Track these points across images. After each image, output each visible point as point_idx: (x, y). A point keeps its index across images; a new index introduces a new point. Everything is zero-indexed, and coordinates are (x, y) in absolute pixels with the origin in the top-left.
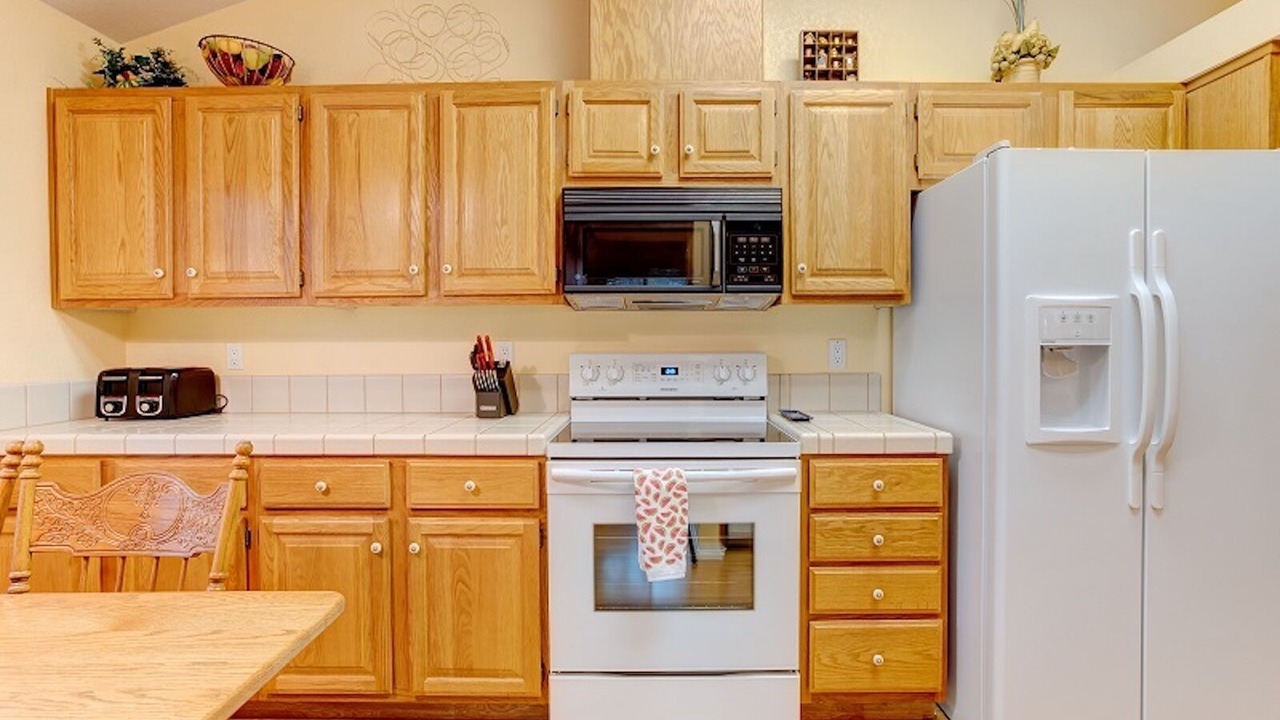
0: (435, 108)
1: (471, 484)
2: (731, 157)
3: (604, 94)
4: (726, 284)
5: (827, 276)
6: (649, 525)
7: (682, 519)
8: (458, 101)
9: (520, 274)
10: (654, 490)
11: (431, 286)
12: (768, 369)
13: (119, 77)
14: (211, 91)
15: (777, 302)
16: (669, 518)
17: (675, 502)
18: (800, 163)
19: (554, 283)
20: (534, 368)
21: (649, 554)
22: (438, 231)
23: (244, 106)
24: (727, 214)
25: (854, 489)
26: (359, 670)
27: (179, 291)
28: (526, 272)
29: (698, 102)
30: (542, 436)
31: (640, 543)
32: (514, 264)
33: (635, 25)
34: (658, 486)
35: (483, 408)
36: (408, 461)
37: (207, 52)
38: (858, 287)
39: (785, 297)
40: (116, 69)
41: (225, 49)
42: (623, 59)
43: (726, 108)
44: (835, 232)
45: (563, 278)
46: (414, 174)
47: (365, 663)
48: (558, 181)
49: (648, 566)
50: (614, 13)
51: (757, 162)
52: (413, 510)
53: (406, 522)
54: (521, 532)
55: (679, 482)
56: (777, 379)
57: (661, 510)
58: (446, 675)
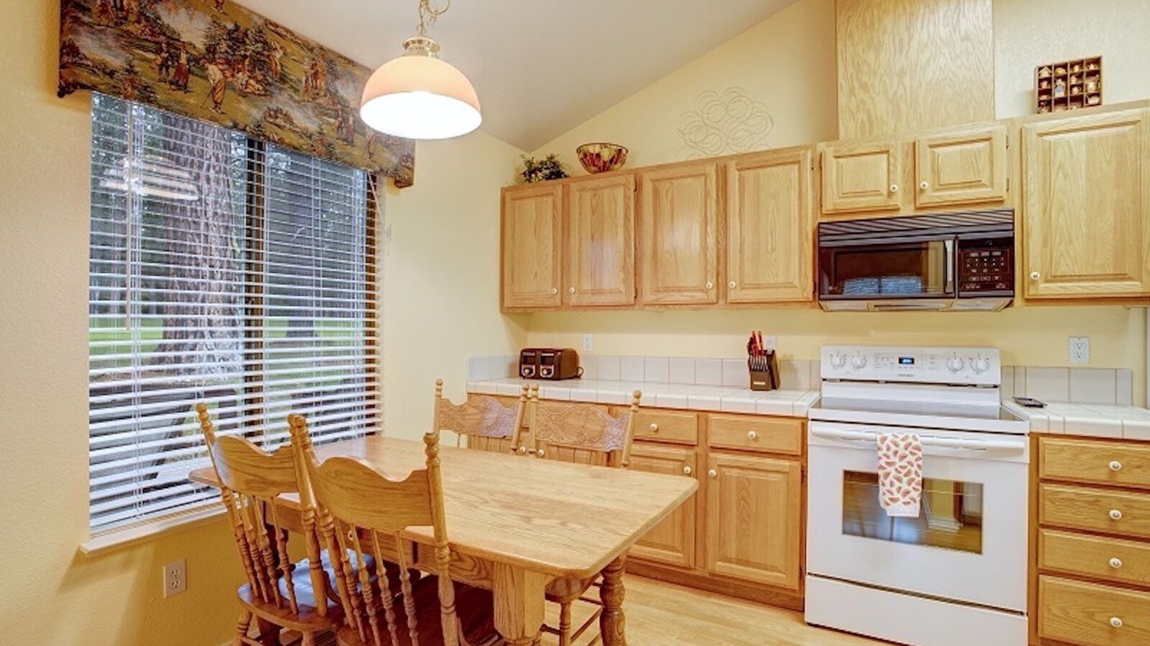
0: (723, 173)
1: (752, 433)
2: (962, 188)
3: (850, 150)
4: (959, 291)
5: (1063, 281)
6: (888, 474)
7: (916, 473)
8: (738, 167)
9: (785, 287)
10: (894, 448)
11: (721, 296)
12: (1002, 362)
13: (533, 175)
14: (583, 179)
15: (1010, 304)
16: (906, 471)
17: (911, 458)
18: (1033, 186)
19: (811, 292)
20: (791, 356)
21: (889, 495)
22: (726, 258)
23: (602, 185)
24: (959, 235)
25: (1086, 467)
26: (673, 549)
27: (564, 301)
28: (790, 285)
29: (931, 147)
30: (805, 404)
31: (881, 487)
32: (781, 280)
33: (875, 92)
34: (897, 445)
35: (756, 383)
36: (710, 415)
37: (581, 155)
38: (1097, 290)
39: (1018, 300)
40: (531, 171)
41: (592, 151)
42: (865, 119)
43: (958, 148)
44: (1071, 242)
45: (818, 289)
46: (709, 220)
47: (677, 544)
48: (815, 218)
49: (887, 504)
50: (856, 85)
51: (990, 189)
52: (712, 447)
53: (707, 455)
54: (787, 470)
55: (914, 443)
56: (1010, 370)
57: (899, 464)
58: (730, 562)
